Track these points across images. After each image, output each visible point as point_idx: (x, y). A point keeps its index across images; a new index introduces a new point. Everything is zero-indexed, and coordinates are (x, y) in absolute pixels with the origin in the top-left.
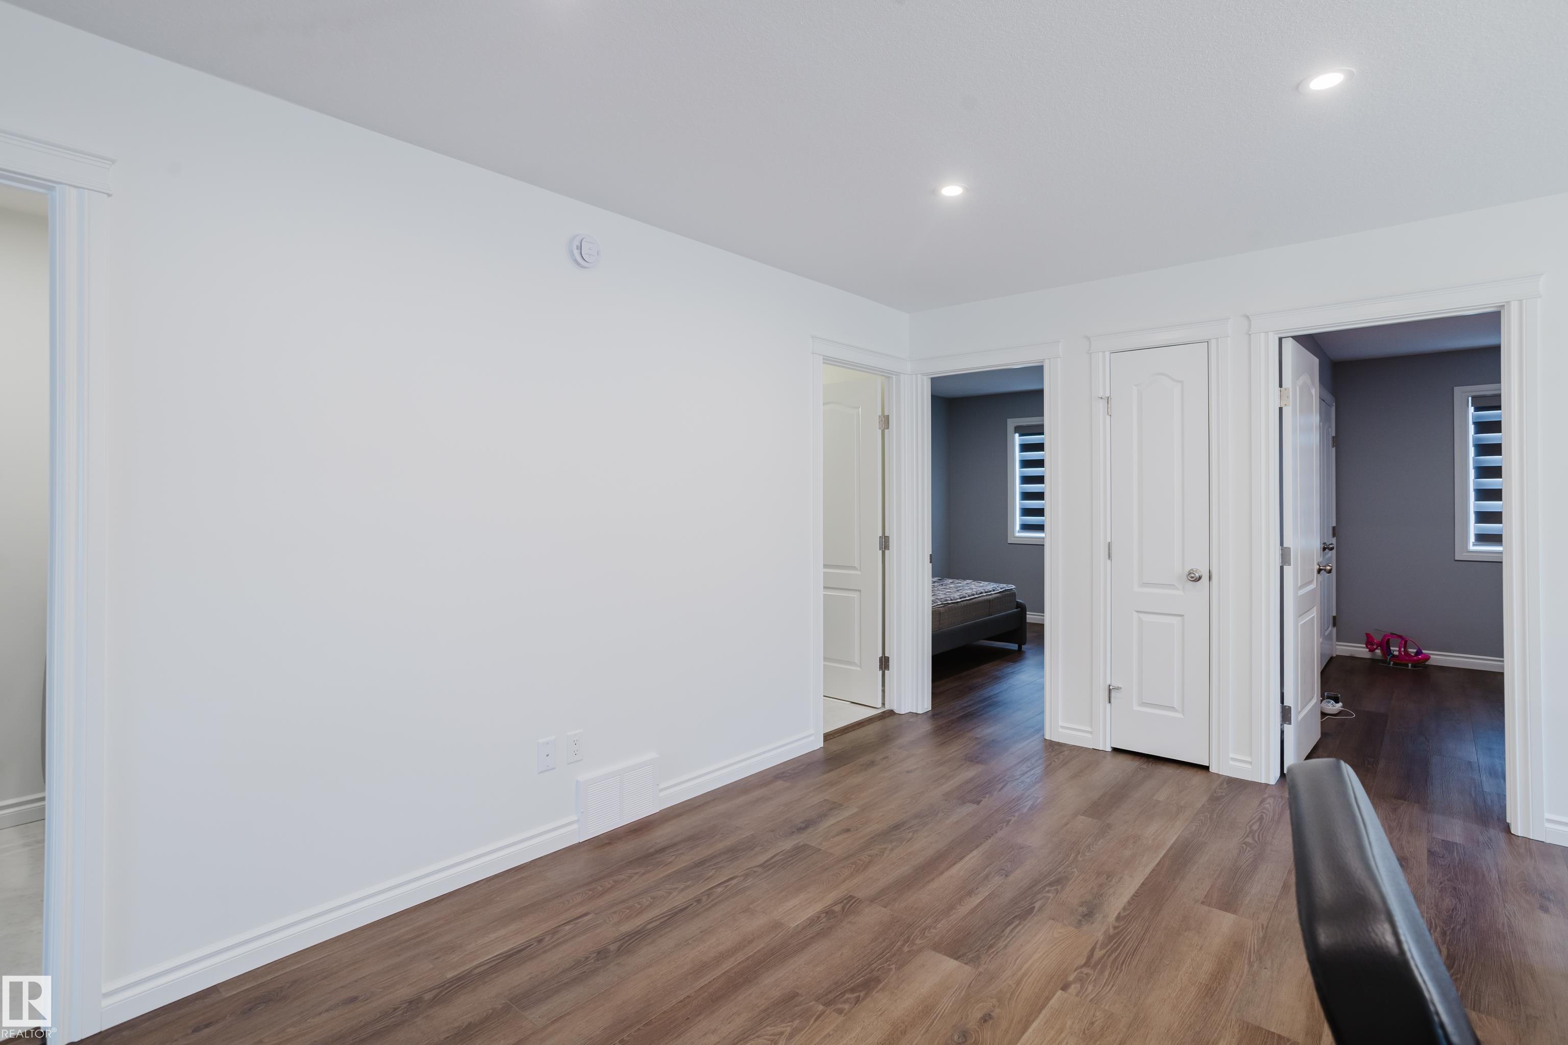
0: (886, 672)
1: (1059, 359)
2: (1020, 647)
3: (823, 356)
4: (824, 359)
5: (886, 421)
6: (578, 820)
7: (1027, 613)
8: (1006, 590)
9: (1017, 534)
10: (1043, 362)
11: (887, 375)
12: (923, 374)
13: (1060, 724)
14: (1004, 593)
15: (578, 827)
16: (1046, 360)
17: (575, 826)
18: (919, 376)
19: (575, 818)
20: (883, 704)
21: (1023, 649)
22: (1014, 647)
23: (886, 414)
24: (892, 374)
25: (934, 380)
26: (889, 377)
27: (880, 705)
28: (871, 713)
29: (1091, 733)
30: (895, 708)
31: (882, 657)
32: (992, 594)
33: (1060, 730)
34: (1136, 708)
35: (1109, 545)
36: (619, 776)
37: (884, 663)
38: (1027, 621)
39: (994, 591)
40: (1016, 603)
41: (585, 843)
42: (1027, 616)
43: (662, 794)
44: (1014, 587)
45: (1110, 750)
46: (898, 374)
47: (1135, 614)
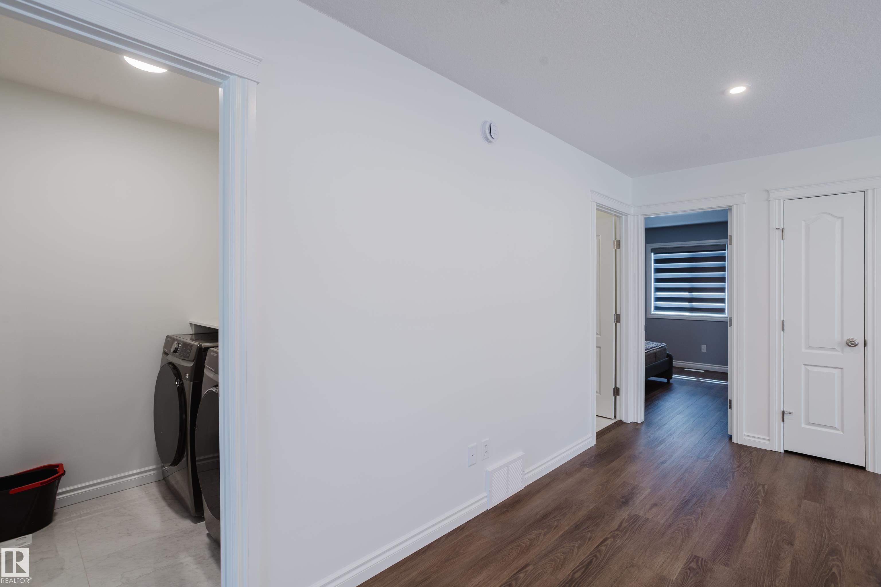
0: (617, 397)
1: (744, 205)
2: (668, 381)
3: (596, 203)
4: (597, 205)
5: (618, 244)
6: (487, 495)
7: (673, 361)
8: (662, 346)
9: (653, 313)
10: (731, 207)
11: (618, 216)
12: (641, 215)
13: (744, 433)
14: (662, 348)
15: (487, 500)
16: (734, 205)
17: (485, 500)
18: (639, 216)
19: (485, 494)
20: (615, 417)
21: (670, 382)
22: (665, 380)
23: (618, 239)
24: (622, 214)
25: (646, 219)
26: (620, 217)
27: (613, 417)
28: (609, 423)
29: (769, 440)
30: (624, 420)
31: (614, 388)
32: (656, 349)
33: (744, 437)
34: (803, 426)
35: (783, 322)
36: (507, 467)
37: (617, 392)
38: (673, 366)
39: (657, 347)
40: (666, 354)
41: (491, 510)
42: (673, 363)
43: (526, 476)
44: (665, 345)
45: (783, 451)
46: (626, 215)
47: (803, 366)
